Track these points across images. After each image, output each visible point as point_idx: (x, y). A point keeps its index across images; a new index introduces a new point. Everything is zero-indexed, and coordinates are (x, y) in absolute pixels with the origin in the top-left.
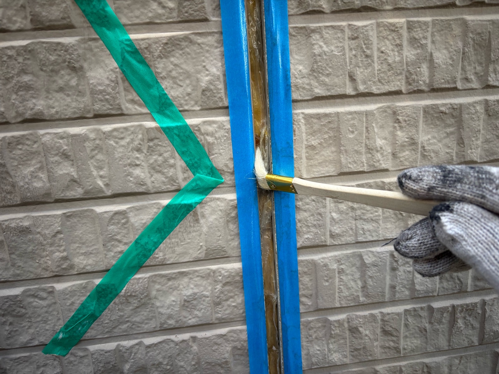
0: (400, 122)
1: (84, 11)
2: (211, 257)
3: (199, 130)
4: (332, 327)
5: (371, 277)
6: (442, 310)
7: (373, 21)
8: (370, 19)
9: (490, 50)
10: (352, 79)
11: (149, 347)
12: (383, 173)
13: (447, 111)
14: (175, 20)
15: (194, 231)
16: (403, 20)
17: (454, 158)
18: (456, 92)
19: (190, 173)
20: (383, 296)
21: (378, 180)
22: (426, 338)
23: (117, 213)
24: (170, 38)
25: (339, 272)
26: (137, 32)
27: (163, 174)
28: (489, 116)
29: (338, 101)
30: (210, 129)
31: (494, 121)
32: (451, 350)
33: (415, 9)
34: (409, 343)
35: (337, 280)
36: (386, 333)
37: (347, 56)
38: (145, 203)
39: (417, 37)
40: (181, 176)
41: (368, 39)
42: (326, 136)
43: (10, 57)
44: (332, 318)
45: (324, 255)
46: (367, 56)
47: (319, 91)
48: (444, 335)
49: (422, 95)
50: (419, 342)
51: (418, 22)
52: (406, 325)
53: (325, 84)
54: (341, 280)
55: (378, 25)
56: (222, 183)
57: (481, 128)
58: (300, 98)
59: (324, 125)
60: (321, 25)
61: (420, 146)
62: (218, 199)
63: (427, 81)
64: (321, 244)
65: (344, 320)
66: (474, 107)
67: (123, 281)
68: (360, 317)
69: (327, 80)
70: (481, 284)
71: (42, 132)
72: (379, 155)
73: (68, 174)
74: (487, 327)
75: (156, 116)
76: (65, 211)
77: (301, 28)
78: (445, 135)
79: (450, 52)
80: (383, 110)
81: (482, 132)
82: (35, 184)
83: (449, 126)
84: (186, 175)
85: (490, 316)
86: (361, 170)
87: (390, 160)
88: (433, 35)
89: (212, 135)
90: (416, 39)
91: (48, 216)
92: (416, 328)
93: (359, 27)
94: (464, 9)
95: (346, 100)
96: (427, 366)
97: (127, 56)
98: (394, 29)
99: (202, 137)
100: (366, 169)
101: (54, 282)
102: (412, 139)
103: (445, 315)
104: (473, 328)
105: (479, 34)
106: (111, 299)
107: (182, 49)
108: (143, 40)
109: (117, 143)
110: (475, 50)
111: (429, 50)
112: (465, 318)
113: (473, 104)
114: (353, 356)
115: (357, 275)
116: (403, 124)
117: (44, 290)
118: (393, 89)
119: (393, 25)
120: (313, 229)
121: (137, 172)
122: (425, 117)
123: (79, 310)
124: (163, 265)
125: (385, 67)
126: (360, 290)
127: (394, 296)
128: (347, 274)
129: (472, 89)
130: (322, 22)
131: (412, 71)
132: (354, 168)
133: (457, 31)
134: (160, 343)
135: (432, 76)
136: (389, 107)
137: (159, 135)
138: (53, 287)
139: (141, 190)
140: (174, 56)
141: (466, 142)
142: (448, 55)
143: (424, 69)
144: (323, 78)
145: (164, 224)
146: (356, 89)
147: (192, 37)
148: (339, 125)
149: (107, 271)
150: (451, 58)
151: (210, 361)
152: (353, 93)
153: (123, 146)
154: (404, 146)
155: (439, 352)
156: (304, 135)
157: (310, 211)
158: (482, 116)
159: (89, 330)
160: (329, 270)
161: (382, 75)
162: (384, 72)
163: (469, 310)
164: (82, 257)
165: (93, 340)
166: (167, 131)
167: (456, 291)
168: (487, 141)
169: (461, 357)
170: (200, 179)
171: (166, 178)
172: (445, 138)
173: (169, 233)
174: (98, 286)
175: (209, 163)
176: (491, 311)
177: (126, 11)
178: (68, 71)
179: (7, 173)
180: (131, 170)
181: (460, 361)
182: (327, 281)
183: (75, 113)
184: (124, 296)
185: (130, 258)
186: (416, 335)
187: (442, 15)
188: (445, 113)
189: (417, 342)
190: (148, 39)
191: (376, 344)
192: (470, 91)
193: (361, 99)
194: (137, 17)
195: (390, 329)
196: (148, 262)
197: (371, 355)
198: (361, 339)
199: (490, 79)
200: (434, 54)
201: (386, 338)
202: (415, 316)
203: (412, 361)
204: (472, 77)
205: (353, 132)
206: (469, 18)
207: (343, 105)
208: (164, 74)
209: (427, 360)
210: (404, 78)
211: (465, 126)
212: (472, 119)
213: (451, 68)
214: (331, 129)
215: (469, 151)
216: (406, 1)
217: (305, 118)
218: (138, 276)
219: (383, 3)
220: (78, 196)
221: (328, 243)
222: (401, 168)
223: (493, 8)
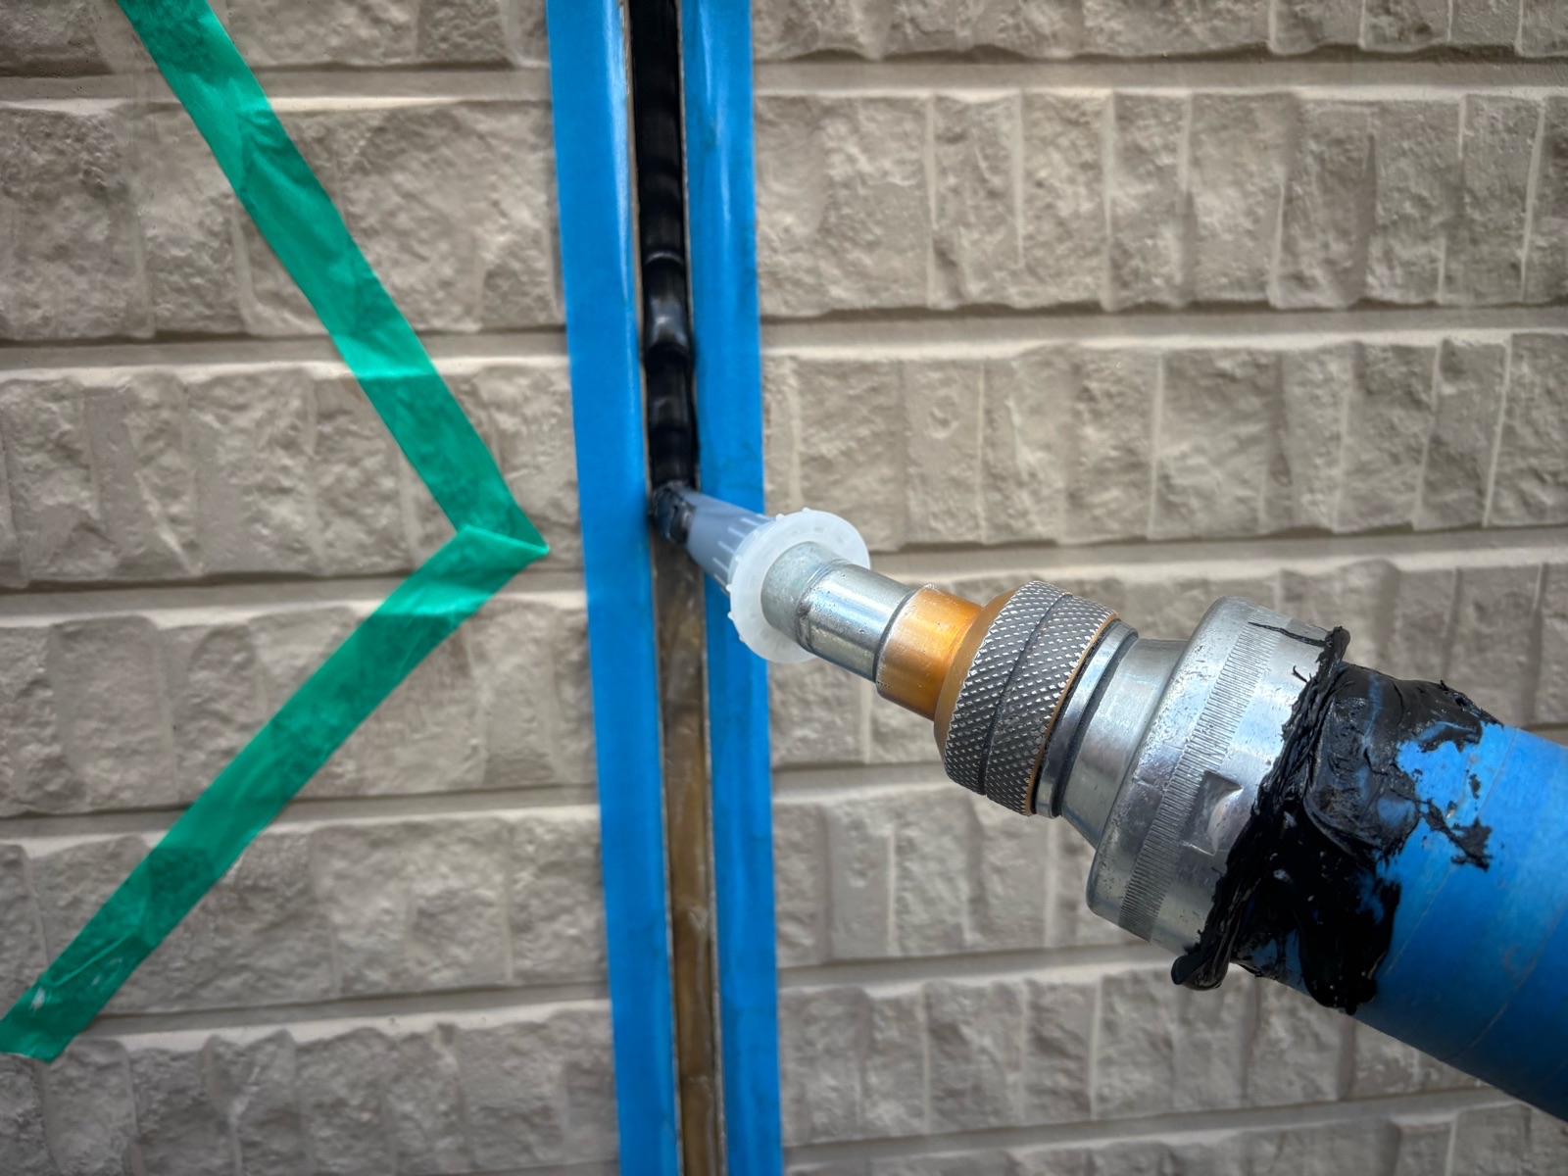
0: (1092, 399)
1: (137, 24)
2: (503, 782)
3: (474, 393)
4: (877, 1019)
5: (998, 870)
7: (1014, 92)
8: (1004, 83)
9: (1374, 193)
10: (946, 259)
11: (306, 1049)
12: (1040, 553)
13: (1239, 373)
14: (409, 60)
15: (454, 701)
16: (1102, 93)
17: (1262, 516)
18: (1265, 317)
19: (443, 522)
20: (1038, 929)
21: (1024, 572)
22: (1171, 1068)
23: (219, 633)
24: (393, 115)
25: (899, 849)
26: (294, 90)
27: (361, 519)
28: (1369, 392)
29: (903, 325)
30: (508, 390)
31: (1385, 411)
32: (1248, 1111)
33: (1139, 60)
34: (1117, 1082)
35: (892, 873)
36: (1044, 1045)
37: (932, 192)
38: (305, 607)
39: (1145, 144)
40: (414, 530)
41: (996, 144)
42: (864, 431)
44: (879, 992)
45: (854, 794)
46: (993, 194)
47: (844, 294)
48: (1227, 1062)
49: (1165, 319)
50: (1149, 1079)
51: (1151, 100)
52: (1109, 1026)
53: (858, 273)
54: (905, 874)
55: (1028, 103)
56: (542, 558)
57: (1343, 427)
58: (784, 311)
59: (858, 398)
60: (852, 93)
61: (1154, 474)
62: (529, 606)
63: (1178, 278)
64: (843, 758)
65: (913, 1001)
67: (233, 843)
68: (966, 993)
69: (867, 261)
72: (1025, 495)
73: (71, 507)
74: (1363, 1043)
75: (344, 344)
76: (59, 619)
77: (793, 101)
78: (1233, 444)
79: (1246, 195)
80: (1042, 361)
81: (1347, 440)
83: (1246, 417)
84: (431, 528)
86: (970, 537)
87: (1062, 514)
88: (1195, 142)
89: (513, 408)
90: (1141, 149)
91: (9, 632)
92: (1140, 1035)
93: (967, 107)
94: (1295, 65)
95: (927, 324)
96: (1173, 1158)
97: (262, 162)
98: (1074, 117)
99: (482, 414)
100: (984, 535)
101: (23, 834)
102: (1131, 451)
103: (1230, 999)
104: (1321, 1046)
105: (1339, 142)
106: (195, 896)
107: (429, 149)
108: (310, 114)
109: (224, 420)
110: (1326, 190)
111: (1183, 187)
112: (1293, 1013)
113: (1319, 356)
114: (942, 1112)
115: (958, 861)
116: (1104, 405)
118: (1073, 296)
119: (1074, 105)
120: (819, 712)
121: (283, 511)
122: (1171, 386)
123: (94, 923)
124: (354, 798)
125: (1048, 227)
126: (965, 908)
127: (1073, 931)
128: (924, 858)
129: (1317, 310)
130: (857, 85)
131: (1132, 246)
132: (947, 531)
133: (1272, 130)
134: (342, 1039)
135: (1191, 263)
136: (1059, 351)
137: (350, 402)
138: (18, 849)
139: (294, 565)
140: (403, 168)
141: (1297, 467)
142: (1241, 205)
143: (1169, 240)
144: (855, 254)
145: (362, 674)
146: (956, 291)
147: (462, 113)
148: (902, 399)
149: (183, 807)
150: (1250, 213)
151: (494, 1103)
152: (948, 304)
153: (243, 431)
154: (1104, 472)
155: (1213, 1115)
156: (796, 425)
158: (1349, 394)
159: (125, 988)
160: (866, 839)
161: (1039, 253)
162: (1045, 245)
164: (106, 763)
165: (136, 1020)
166: (376, 390)
168: (1362, 470)
169: (1283, 1136)
170: (473, 541)
171: (371, 532)
172: (1234, 452)
173: (375, 701)
174: (155, 854)
175: (501, 495)
177: (261, 27)
178: (84, 198)
180: (264, 505)
181: (1280, 1148)
182: (862, 874)
183: (97, 323)
184: (234, 888)
185: (255, 772)
186: (1140, 1058)
187: (1224, 83)
188: (1233, 379)
189: (1142, 1079)
190: (324, 113)
191: (1012, 1078)
192: (1312, 315)
193: (973, 323)
194: (296, 47)
195: (1057, 1034)
196: (311, 788)
197: (996, 1113)
198: (967, 1059)
199: (1370, 280)
200: (1197, 200)
201: (1046, 1062)
202: (1136, 997)
203: (1128, 1139)
204: (1318, 273)
205: (944, 423)
206: (1307, 93)
207: (917, 338)
208: (372, 220)
209: (1174, 1139)
210: (1106, 264)
211: (1293, 420)
212: (1315, 399)
213: (1249, 243)
214: (879, 409)
215: (1306, 498)
216: (1112, 36)
217: (798, 374)
218: (279, 829)
219: (1041, 38)
220: (101, 577)
221: (867, 757)
222: (1096, 538)
223: (1385, 66)
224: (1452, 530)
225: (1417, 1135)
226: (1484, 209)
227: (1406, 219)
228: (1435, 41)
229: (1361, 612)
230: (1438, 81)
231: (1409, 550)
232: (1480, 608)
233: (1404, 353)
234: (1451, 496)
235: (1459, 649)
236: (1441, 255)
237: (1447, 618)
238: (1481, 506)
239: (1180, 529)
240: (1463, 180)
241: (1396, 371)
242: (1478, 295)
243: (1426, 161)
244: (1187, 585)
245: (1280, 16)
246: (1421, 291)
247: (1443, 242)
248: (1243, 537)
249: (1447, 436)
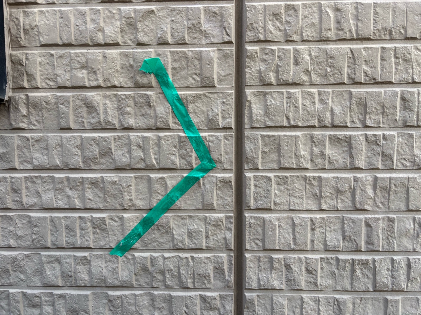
0: (315, 142)
1: (158, 81)
2: (206, 208)
3: (206, 139)
4: (274, 262)
5: (298, 233)
6: (345, 261)
7: (300, 90)
8: (298, 89)
9: (366, 107)
10: (288, 118)
11: (167, 258)
12: (306, 171)
13: (342, 138)
14: (199, 86)
15: (198, 193)
16: (316, 90)
17: (348, 165)
18: (347, 129)
19: (199, 161)
20: (306, 246)
21: (302, 174)
22: (336, 280)
23: (160, 178)
24: (197, 94)
25: (279, 227)
26: (181, 90)
27: (186, 160)
28: (369, 143)
29: (280, 129)
30: (211, 139)
31: (372, 146)
32: (353, 291)
33: (322, 85)
35: (277, 232)
36: (308, 271)
37: (285, 106)
38: (175, 174)
40: (194, 162)
41: (296, 99)
42: (273, 147)
43: (122, 99)
44: (275, 256)
45: (270, 215)
46: (296, 107)
47: (269, 123)
48: (348, 280)
49: (328, 129)
50: (331, 282)
51: (324, 91)
52: (322, 269)
53: (273, 120)
54: (280, 232)
55: (302, 92)
56: (215, 167)
57: (364, 149)
58: (259, 126)
59: (272, 141)
60: (272, 91)
61: (327, 157)
62: (212, 176)
63: (330, 122)
64: (268, 208)
65: (281, 259)
66: (358, 137)
67: (158, 217)
68: (292, 258)
69: (273, 118)
70: (371, 247)
71: (131, 134)
72: (302, 159)
73: (140, 156)
74: (378, 278)
75: (186, 131)
76: (135, 175)
77: (261, 92)
78: (342, 152)
79: (342, 107)
80: (305, 136)
81: (364, 151)
82: (124, 160)
83: (344, 147)
84: (197, 162)
85: (379, 270)
86: (292, 167)
87: (310, 163)
88: (332, 98)
89: (212, 142)
90: (322, 99)
91: (126, 176)
92: (329, 272)
93: (291, 93)
94: (350, 85)
95: (284, 129)
96: (337, 300)
97: (175, 101)
98: (311, 94)
99: (207, 143)
100: (295, 166)
101: (124, 213)
102: (322, 152)
103: (347, 265)
104: (368, 278)
105: (359, 98)
106: (150, 227)
107: (201, 100)
108: (184, 94)
109: (165, 142)
110: (357, 106)
111: (331, 106)
112: (361, 269)
113: (358, 136)
114: (287, 285)
115: (290, 230)
116: (317, 144)
117: (117, 216)
118: (310, 124)
119: (311, 92)
120: (263, 199)
121: (173, 157)
122: (330, 141)
123: (133, 230)
124: (179, 210)
125: (306, 113)
126: (292, 240)
127: (314, 247)
128: (283, 229)
129: (357, 127)
130: (272, 89)
131: (321, 116)
132: (288, 166)
133: (346, 96)
134: (173, 257)
135: (332, 119)
136: (308, 134)
137: (186, 140)
138: (122, 216)
139: (174, 167)
140: (197, 103)
141: (354, 156)
142: (341, 109)
143: (328, 115)
144: (271, 117)
145: (183, 187)
146: (289, 123)
147: (207, 94)
148: (280, 141)
149: (150, 210)
150: (343, 110)
151: (200, 273)
152: (288, 125)
153: (168, 144)
154: (317, 156)
155: (345, 291)
156: (260, 146)
157: (262, 188)
158: (364, 143)
159: (136, 243)
160: (272, 224)
161: (304, 117)
162: (305, 115)
163: (364, 264)
164: (139, 201)
165: (136, 250)
166: (190, 138)
167: (354, 250)
168: (368, 157)
169: (361, 298)
170: (204, 164)
171: (187, 162)
172: (342, 153)
173: (185, 192)
174: (145, 218)
175: (209, 156)
176: (380, 267)
177: (177, 81)
178: (148, 107)
179: (112, 153)
180: (170, 156)
181: (361, 301)
182: (271, 231)
183: (147, 126)
184: (157, 225)
185: (164, 203)
186: (329, 277)
187: (337, 88)
188: (341, 140)
189: (330, 282)
190: (186, 94)
191: (301, 278)
193: (292, 129)
194: (182, 84)
195: (311, 269)
196: (173, 207)
197: (298, 285)
198: (292, 273)
199: (367, 122)
200: (333, 108)
201: (309, 275)
202: (327, 263)
203: (326, 295)
204: (357, 121)
205: (287, 146)
206: (353, 90)
207: (282, 131)
208: (192, 111)
209: (337, 296)
210: (317, 119)
211: (353, 147)
212: (357, 143)
213: (343, 115)
214: (275, 143)
215: (357, 162)
216: (317, 81)
217: (261, 137)
218: (166, 215)
219: (304, 81)
220: (143, 168)
221: (273, 208)
222: (316, 168)
223: (367, 85)
224: (388, 169)
225: (392, 301)
226: (389, 110)
227: (373, 112)
228: (377, 81)
229: (370, 185)
230: (378, 88)
231: (379, 173)
232: (395, 185)
233: (375, 136)
234: (387, 163)
235: (391, 193)
236: (381, 118)
237: (388, 187)
238: (393, 165)
239: (333, 167)
240: (384, 105)
241: (373, 139)
242: (389, 125)
243: (376, 102)
244: (334, 178)
245: (347, 77)
246: (377, 124)
247: (381, 116)
248: (345, 169)
249: (385, 151)
